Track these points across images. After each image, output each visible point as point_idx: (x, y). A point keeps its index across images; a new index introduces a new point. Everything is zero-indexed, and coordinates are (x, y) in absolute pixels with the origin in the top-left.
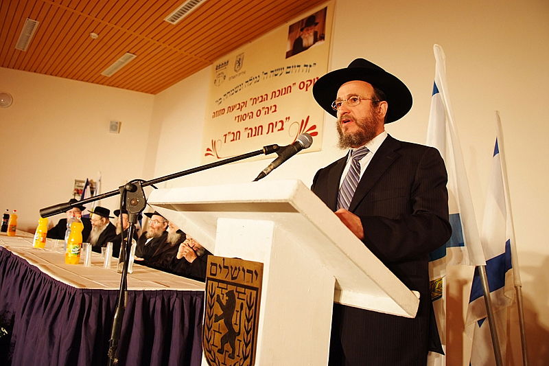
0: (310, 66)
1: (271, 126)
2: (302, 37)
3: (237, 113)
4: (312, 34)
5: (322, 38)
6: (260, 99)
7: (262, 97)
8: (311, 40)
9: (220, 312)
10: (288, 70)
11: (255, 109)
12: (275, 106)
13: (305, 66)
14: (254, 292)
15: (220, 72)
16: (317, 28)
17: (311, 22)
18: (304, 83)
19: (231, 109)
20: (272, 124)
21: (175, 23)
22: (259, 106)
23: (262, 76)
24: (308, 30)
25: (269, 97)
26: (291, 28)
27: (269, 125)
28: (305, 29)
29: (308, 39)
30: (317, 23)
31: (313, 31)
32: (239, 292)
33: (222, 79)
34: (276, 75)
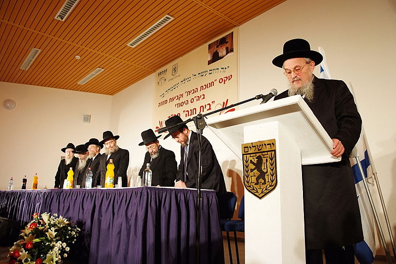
0: (226, 68)
1: (202, 108)
2: (218, 51)
3: (176, 102)
4: (224, 49)
5: (232, 51)
6: (193, 91)
7: (194, 90)
8: (225, 52)
9: (253, 167)
10: (211, 72)
11: (189, 98)
12: (204, 95)
13: (222, 68)
14: (273, 152)
15: (162, 77)
16: (227, 45)
17: (223, 41)
18: (222, 79)
19: (172, 100)
20: (203, 106)
21: (133, 47)
22: (192, 96)
23: (192, 77)
24: (222, 46)
25: (199, 90)
26: (210, 46)
27: (200, 107)
28: (219, 46)
29: (222, 52)
30: (228, 42)
31: (225, 47)
32: (264, 155)
33: (163, 81)
34: (202, 76)
